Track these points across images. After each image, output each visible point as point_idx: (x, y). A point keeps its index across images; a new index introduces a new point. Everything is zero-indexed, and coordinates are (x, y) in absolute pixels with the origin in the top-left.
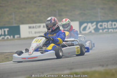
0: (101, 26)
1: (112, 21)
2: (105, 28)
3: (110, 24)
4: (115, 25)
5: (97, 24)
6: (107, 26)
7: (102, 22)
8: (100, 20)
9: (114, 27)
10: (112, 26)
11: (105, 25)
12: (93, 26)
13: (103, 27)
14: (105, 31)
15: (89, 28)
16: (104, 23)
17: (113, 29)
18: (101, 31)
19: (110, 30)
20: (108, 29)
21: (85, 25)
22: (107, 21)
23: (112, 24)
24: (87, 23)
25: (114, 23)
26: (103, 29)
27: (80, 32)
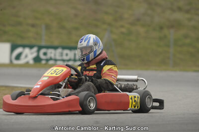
0: (45, 54)
1: (64, 48)
2: (51, 59)
3: (59, 53)
4: (67, 55)
5: (38, 51)
6: (55, 55)
7: (48, 47)
9: (65, 57)
10: (62, 56)
11: (51, 53)
12: (32, 53)
13: (48, 56)
14: (51, 62)
15: (26, 56)
16: (50, 51)
17: (64, 60)
18: (44, 62)
20: (56, 60)
21: (19, 50)
22: (55, 48)
24: (24, 46)
25: (66, 51)
26: (47, 60)
27: (11, 61)
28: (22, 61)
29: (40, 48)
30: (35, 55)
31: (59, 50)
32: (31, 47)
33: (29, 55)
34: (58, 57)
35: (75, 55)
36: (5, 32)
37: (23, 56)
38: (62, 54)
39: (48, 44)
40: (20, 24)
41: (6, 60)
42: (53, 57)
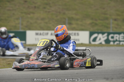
0: (112, 37)
2: (116, 41)
3: (122, 36)
5: (108, 36)
6: (119, 38)
7: (114, 33)
8: (111, 31)
11: (116, 37)
12: (103, 37)
13: (115, 39)
14: (116, 43)
15: (100, 39)
16: (115, 35)
18: (112, 43)
19: (121, 43)
22: (119, 33)
24: (98, 33)
26: (114, 42)
27: (90, 42)
29: (109, 34)
30: (106, 38)
32: (103, 33)
33: (102, 38)
34: (121, 40)
37: (98, 39)
41: (87, 42)
42: (118, 39)
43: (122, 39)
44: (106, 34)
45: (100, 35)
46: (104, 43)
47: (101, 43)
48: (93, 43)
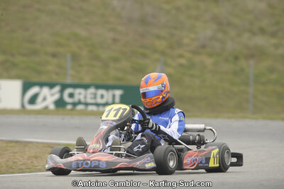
0: (71, 95)
1: (98, 87)
2: (80, 103)
3: (92, 94)
4: (102, 96)
5: (62, 91)
6: (85, 97)
7: (75, 86)
8: (69, 81)
9: (99, 101)
10: (95, 98)
11: (80, 94)
12: (52, 95)
13: (76, 99)
14: (80, 107)
15: (45, 99)
16: (78, 91)
17: (97, 105)
18: (69, 107)
20: (87, 104)
21: (34, 90)
22: (86, 87)
23: (95, 94)
24: (42, 85)
25: (101, 92)
26: (75, 104)
27: (23, 106)
28: (39, 105)
29: (64, 87)
30: (57, 97)
31: (92, 90)
32: (51, 86)
33: (48, 97)
34: (89, 101)
35: (114, 96)
36: (14, 65)
37: (40, 99)
38: (95, 96)
39: (76, 81)
40: (35, 53)
41: (16, 105)
42: (83, 100)
43: (92, 98)
44: (57, 89)
45: (45, 91)
46: (52, 107)
47: (46, 108)
48: (29, 107)
